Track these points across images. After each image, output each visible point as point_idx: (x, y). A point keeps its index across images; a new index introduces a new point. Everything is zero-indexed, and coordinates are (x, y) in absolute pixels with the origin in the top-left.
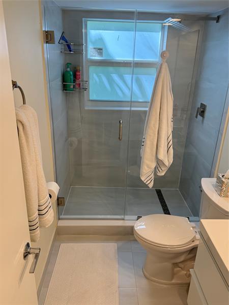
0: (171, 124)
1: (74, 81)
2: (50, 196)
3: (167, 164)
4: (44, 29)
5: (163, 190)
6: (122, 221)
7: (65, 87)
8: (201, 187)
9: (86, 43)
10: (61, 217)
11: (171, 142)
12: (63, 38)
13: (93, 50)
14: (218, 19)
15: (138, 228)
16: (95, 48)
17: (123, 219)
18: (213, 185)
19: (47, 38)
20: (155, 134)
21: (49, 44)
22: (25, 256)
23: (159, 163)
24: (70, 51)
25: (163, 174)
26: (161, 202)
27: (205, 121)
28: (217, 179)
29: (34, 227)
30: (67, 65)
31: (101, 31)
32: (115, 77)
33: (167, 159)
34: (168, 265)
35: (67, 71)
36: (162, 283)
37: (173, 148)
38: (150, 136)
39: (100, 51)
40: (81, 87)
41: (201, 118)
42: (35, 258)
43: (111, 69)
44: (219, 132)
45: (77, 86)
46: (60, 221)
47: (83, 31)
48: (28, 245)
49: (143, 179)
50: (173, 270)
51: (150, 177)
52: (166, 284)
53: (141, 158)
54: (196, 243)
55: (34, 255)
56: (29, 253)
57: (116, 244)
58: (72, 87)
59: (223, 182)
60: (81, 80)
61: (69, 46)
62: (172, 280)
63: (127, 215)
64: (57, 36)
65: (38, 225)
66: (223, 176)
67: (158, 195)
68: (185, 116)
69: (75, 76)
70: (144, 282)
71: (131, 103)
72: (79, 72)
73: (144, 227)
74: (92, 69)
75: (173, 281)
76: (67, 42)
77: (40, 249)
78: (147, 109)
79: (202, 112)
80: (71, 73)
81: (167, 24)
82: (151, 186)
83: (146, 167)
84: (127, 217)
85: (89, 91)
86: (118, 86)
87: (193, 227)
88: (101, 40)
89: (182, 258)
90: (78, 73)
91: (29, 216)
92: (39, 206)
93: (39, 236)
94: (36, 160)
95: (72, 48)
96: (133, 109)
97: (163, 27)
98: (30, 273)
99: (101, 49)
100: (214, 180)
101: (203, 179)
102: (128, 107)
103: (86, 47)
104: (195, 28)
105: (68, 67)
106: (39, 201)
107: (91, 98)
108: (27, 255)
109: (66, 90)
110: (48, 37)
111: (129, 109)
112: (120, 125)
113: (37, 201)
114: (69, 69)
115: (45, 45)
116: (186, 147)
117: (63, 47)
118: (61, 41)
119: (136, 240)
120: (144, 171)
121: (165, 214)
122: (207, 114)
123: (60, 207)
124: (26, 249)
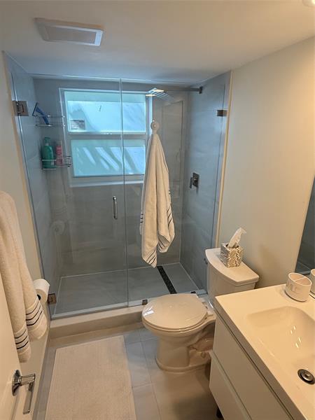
0: (169, 197)
1: (55, 158)
2: (40, 298)
3: (169, 239)
4: (13, 100)
5: (165, 266)
6: (126, 309)
7: (44, 165)
8: (205, 259)
9: (65, 115)
10: (53, 316)
11: (171, 216)
12: (37, 109)
13: (73, 123)
14: (201, 90)
15: (146, 314)
16: (75, 121)
17: (127, 307)
18: (218, 256)
19: (18, 110)
20: (153, 209)
21: (22, 117)
22: (15, 390)
23: (161, 239)
24: (48, 124)
25: (166, 251)
26: (164, 280)
27: (199, 191)
28: (222, 249)
29: (23, 344)
30: (45, 140)
31: (81, 102)
32: (101, 151)
33: (169, 233)
34: (183, 349)
35: (45, 147)
36: (178, 371)
37: (174, 222)
38: (149, 211)
39: (81, 123)
40: (64, 163)
41: (195, 188)
42: (29, 390)
43: (95, 142)
44: (215, 201)
45: (58, 163)
46: (52, 322)
47: (61, 102)
48: (17, 374)
49: (145, 259)
50: (188, 353)
51: (153, 255)
52: (182, 371)
53: (141, 236)
54: (210, 319)
55: (28, 385)
56: (20, 384)
57: (122, 336)
58: (53, 164)
59: (228, 252)
60: (62, 155)
61: (45, 119)
62: (188, 365)
63: (131, 301)
64: (30, 108)
65: (27, 339)
66: (227, 246)
67: (161, 273)
68: (178, 186)
69: (55, 151)
70: (159, 374)
71: (124, 177)
72: (60, 147)
73: (152, 312)
74: (74, 143)
75: (190, 366)
76: (42, 114)
77: (35, 376)
78: (143, 182)
79: (195, 181)
80: (51, 148)
81: (151, 95)
82: (154, 265)
83: (147, 246)
84: (131, 303)
85: (73, 167)
86: (103, 159)
87: (203, 303)
88: (80, 111)
89: (197, 338)
90: (58, 148)
91: (14, 332)
92: (27, 314)
93: (30, 353)
94: (18, 258)
95: (49, 121)
96: (126, 183)
97: (147, 99)
98: (24, 414)
99: (83, 121)
100: (218, 250)
101: (207, 251)
102: (121, 181)
103: (66, 119)
104: (179, 100)
105: (46, 142)
106: (26, 308)
107: (76, 175)
108: (17, 387)
109: (45, 168)
110: (20, 109)
111: (122, 183)
112: (114, 202)
113: (24, 308)
114: (47, 145)
115: (16, 117)
116: (183, 218)
117: (38, 120)
118: (36, 113)
119: (144, 327)
120: (147, 250)
121: (171, 293)
122: (200, 183)
123: (50, 305)
124: (16, 380)
